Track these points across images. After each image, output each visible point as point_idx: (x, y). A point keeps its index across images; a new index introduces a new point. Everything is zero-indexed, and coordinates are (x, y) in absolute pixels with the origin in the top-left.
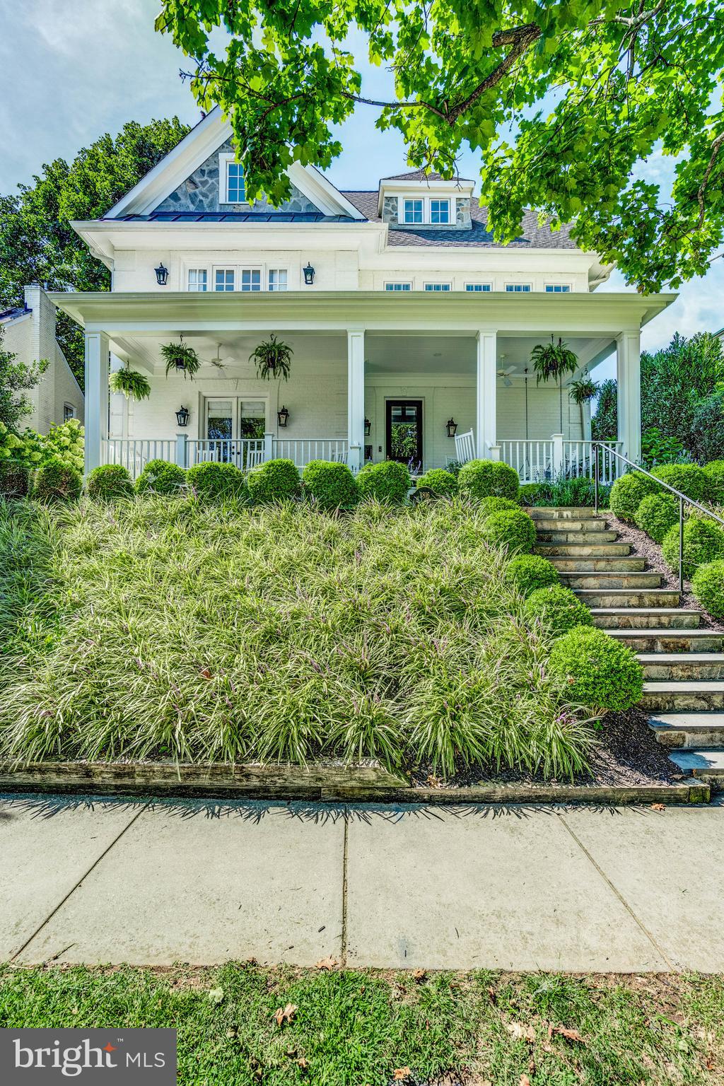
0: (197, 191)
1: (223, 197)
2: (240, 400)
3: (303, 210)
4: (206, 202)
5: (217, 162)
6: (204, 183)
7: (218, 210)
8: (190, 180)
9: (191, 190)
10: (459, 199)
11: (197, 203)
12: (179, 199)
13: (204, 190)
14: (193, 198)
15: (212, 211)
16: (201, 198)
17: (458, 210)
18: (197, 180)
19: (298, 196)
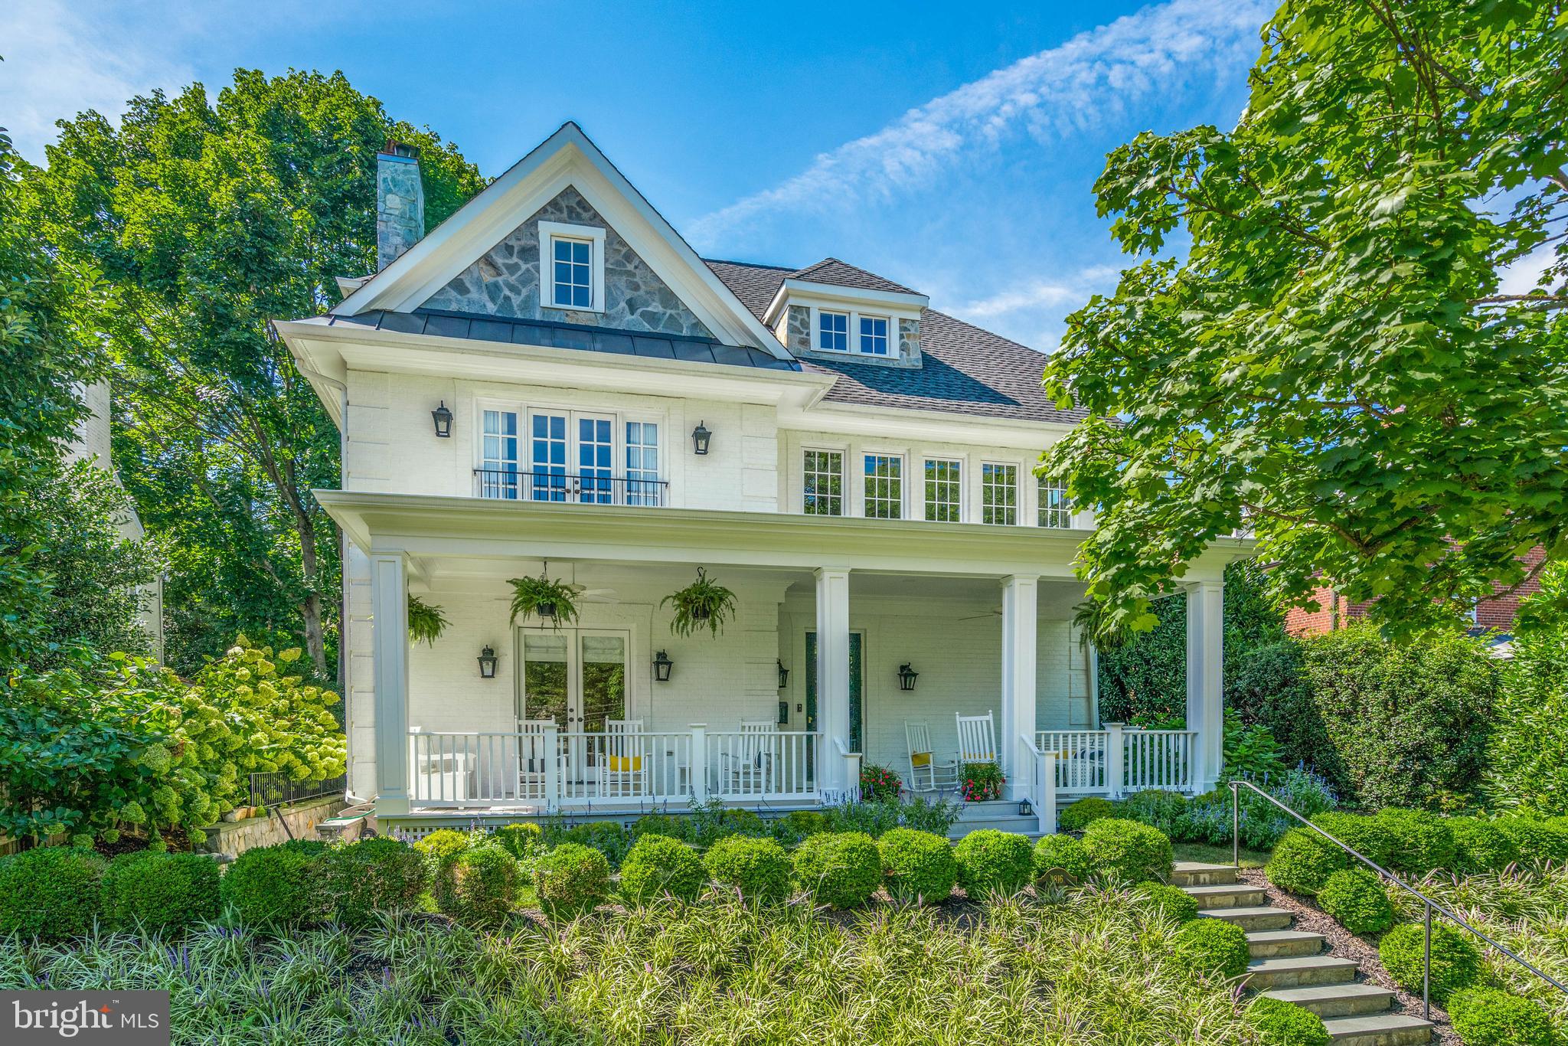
0: (500, 279)
1: (546, 296)
2: (582, 633)
3: (685, 332)
4: (516, 301)
5: (535, 236)
6: (513, 269)
7: (538, 317)
8: (487, 260)
9: (488, 277)
10: (902, 321)
11: (500, 301)
12: (467, 291)
13: (512, 279)
14: (493, 291)
15: (527, 317)
16: (507, 292)
17: (902, 337)
18: (500, 261)
19: (676, 307)
